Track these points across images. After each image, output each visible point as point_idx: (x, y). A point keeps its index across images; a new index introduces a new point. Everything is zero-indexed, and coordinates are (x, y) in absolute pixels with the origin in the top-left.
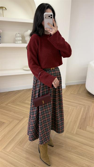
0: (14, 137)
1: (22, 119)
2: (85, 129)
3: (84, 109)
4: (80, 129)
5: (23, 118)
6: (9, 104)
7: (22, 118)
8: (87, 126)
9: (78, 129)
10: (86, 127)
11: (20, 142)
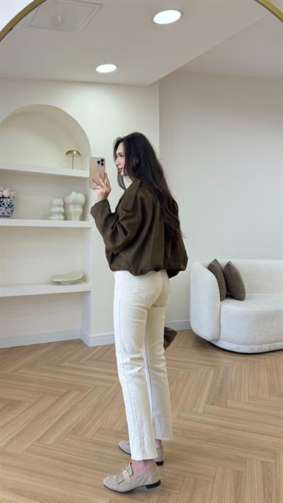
0: (57, 423)
1: (65, 394)
2: (224, 405)
3: (215, 373)
4: (213, 404)
5: (67, 393)
6: (20, 371)
7: (65, 391)
8: (228, 401)
9: (207, 406)
10: (226, 402)
11: (73, 429)
